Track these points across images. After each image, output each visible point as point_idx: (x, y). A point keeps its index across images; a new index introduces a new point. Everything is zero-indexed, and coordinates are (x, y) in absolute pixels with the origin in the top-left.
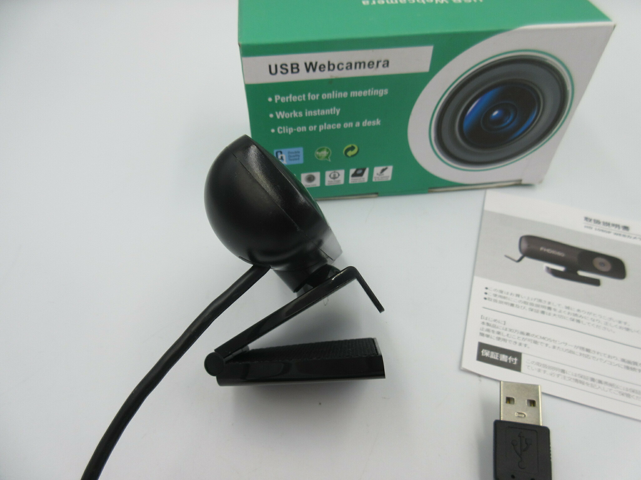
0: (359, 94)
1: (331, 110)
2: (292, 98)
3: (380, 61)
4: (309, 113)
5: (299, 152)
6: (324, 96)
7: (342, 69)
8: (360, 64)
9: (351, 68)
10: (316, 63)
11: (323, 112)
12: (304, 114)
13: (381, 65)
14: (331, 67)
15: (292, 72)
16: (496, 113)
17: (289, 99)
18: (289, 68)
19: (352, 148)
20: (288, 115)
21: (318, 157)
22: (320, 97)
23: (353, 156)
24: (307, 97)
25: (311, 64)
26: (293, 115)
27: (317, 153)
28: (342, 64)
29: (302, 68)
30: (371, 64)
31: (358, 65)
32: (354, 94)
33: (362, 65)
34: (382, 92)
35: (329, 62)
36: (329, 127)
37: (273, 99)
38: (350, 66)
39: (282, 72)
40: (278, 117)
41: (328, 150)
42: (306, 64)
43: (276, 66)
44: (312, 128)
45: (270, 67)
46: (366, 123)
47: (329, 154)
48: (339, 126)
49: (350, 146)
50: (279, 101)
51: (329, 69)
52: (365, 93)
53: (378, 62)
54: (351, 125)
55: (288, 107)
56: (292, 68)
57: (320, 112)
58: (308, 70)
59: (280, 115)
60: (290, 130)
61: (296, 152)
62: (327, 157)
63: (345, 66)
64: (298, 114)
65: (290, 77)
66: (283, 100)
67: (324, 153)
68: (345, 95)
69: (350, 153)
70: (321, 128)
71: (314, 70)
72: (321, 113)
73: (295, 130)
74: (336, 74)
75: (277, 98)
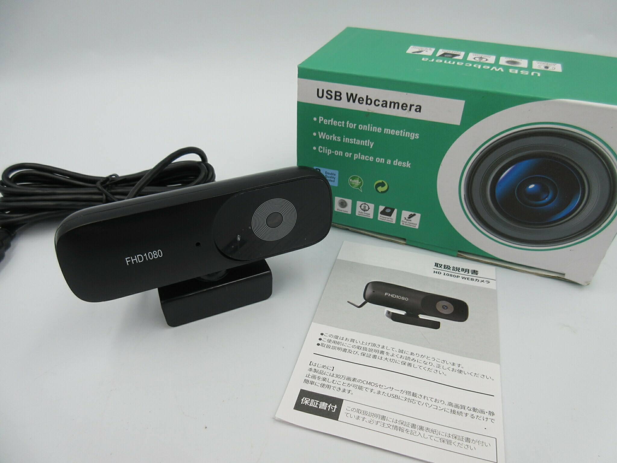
0: (392, 132)
1: (366, 141)
2: (333, 122)
3: (413, 105)
4: (346, 140)
5: (335, 175)
6: (361, 127)
7: (379, 105)
8: (395, 104)
9: (386, 106)
10: (356, 95)
11: (358, 142)
12: (342, 139)
13: (413, 108)
14: (369, 102)
15: (335, 99)
16: (532, 186)
17: (330, 122)
18: (333, 94)
19: (382, 185)
20: (328, 137)
21: (351, 185)
22: (357, 127)
23: (382, 192)
24: (345, 124)
25: (352, 95)
26: (332, 138)
27: (351, 180)
28: (379, 101)
29: (344, 96)
30: (404, 106)
31: (393, 104)
32: (387, 131)
33: (397, 105)
34: (414, 136)
35: (367, 96)
36: (363, 157)
37: (318, 119)
38: (385, 104)
39: (327, 97)
40: (320, 137)
41: (360, 180)
42: (347, 94)
43: (323, 90)
44: (348, 155)
45: (318, 90)
46: (396, 163)
47: (361, 184)
48: (371, 159)
49: (380, 181)
50: (322, 122)
51: (367, 103)
52: (397, 133)
53: (411, 106)
54: (382, 160)
55: (330, 130)
56: (336, 96)
57: (356, 141)
58: (349, 100)
59: (322, 135)
60: (329, 152)
61: (332, 174)
62: (359, 187)
63: (381, 103)
64: (337, 138)
65: (333, 103)
66: (326, 122)
67: (357, 182)
68: (379, 130)
69: (380, 189)
70: (356, 157)
71: (354, 101)
72: (357, 143)
73: (333, 152)
74: (372, 109)
75: (321, 119)
